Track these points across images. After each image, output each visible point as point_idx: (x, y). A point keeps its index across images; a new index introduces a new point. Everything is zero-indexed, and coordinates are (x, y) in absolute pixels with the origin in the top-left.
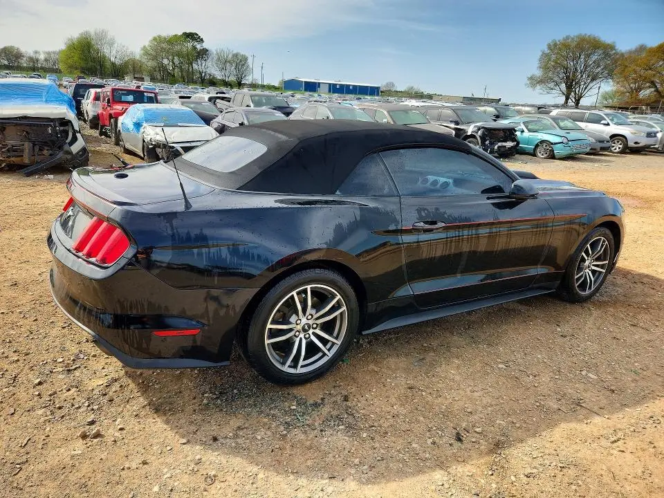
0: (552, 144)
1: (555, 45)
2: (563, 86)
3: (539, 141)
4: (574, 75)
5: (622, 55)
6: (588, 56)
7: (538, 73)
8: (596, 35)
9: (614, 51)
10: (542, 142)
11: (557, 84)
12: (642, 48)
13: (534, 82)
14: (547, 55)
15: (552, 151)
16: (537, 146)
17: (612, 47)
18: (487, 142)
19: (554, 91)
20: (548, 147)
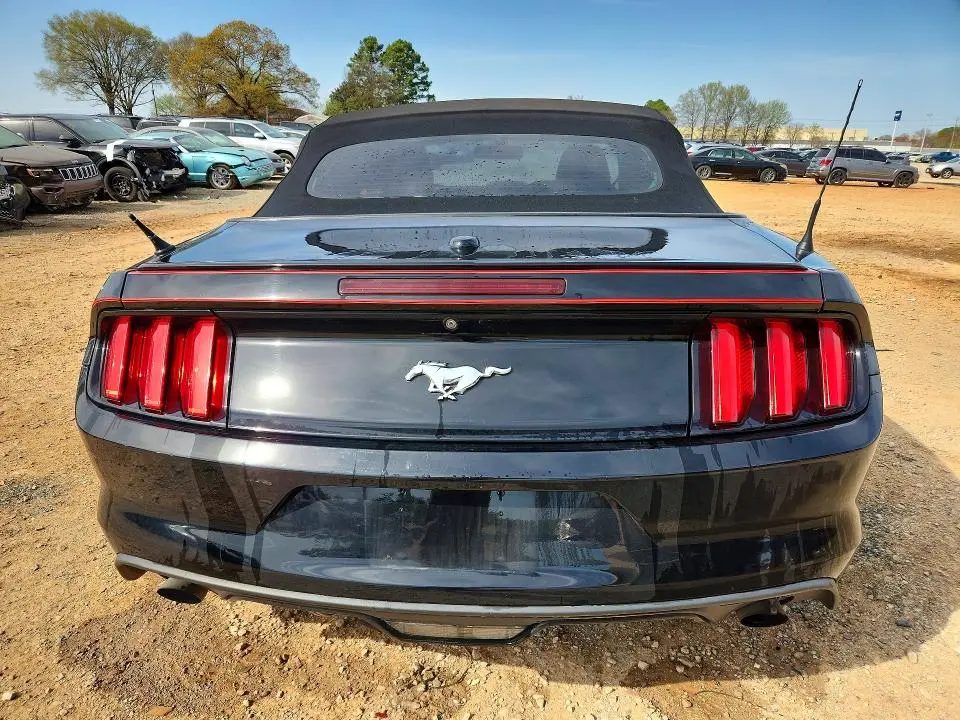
0: (231, 167)
1: (61, 23)
2: (98, 88)
3: (210, 164)
4: (108, 72)
5: (165, 46)
6: (119, 44)
7: (52, 67)
8: (118, 14)
9: (152, 40)
10: (216, 165)
11: (88, 86)
12: (187, 39)
13: (51, 82)
14: (53, 39)
15: (235, 177)
16: (209, 172)
17: (148, 35)
18: (148, 171)
19: (86, 96)
20: (226, 173)
